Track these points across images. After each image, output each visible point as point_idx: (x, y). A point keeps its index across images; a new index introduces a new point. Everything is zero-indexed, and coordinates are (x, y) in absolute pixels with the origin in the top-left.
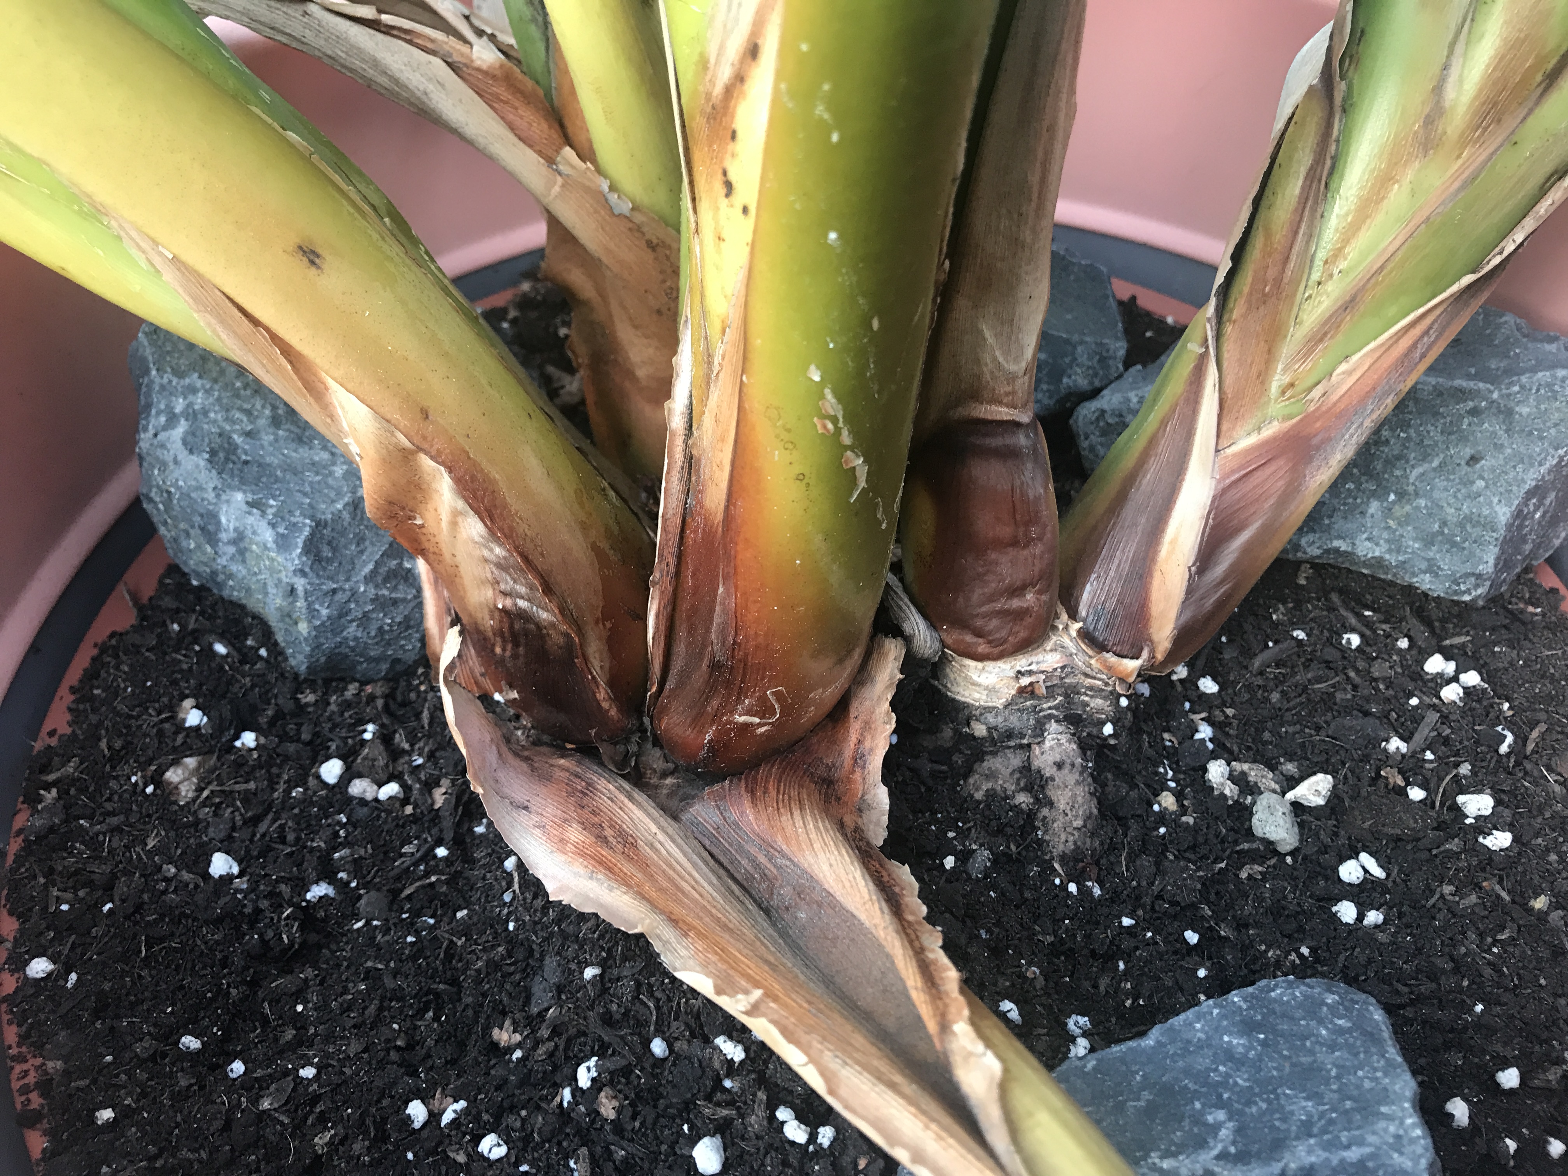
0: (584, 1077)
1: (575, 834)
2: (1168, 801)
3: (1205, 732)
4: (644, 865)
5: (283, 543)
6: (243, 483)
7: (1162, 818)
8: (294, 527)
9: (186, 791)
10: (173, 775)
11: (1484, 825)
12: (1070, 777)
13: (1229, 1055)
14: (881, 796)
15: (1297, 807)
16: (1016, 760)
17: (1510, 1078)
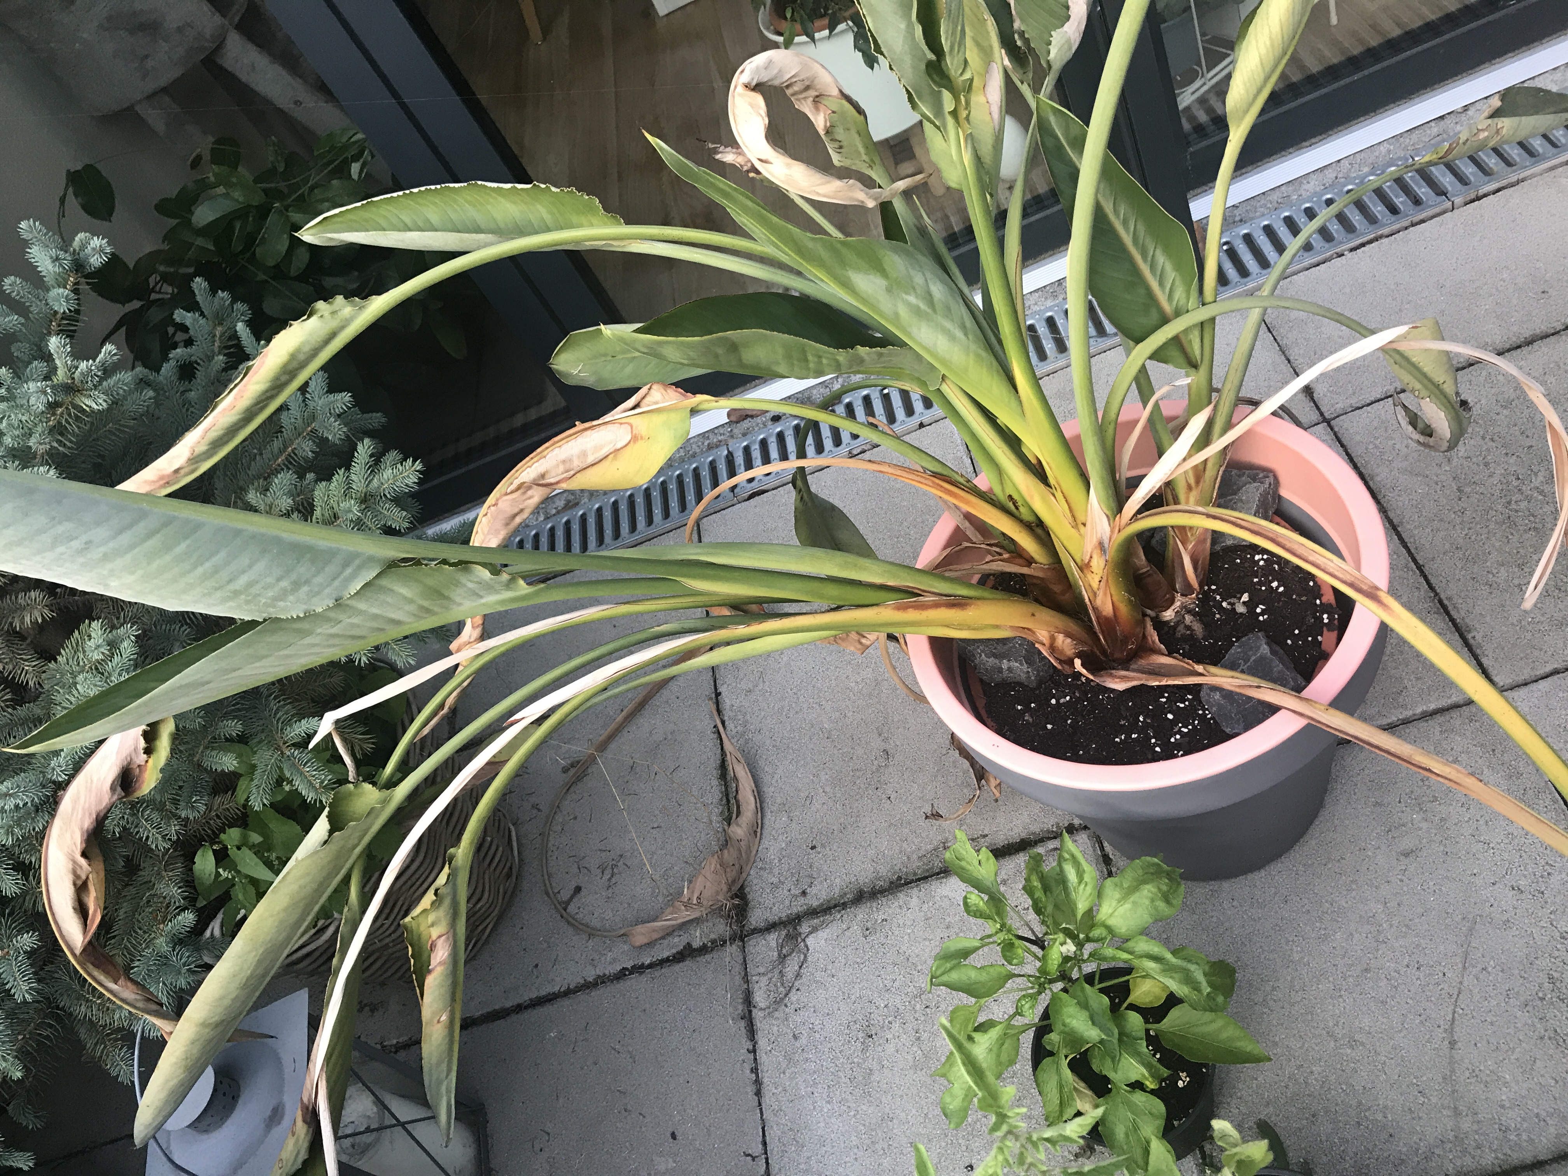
2: (1218, 616)
4: (1130, 677)
7: (1217, 620)
8: (1020, 661)
9: (1031, 719)
10: (1026, 718)
11: (1278, 587)
12: (1195, 623)
15: (1244, 603)
16: (1183, 626)
17: (1297, 632)
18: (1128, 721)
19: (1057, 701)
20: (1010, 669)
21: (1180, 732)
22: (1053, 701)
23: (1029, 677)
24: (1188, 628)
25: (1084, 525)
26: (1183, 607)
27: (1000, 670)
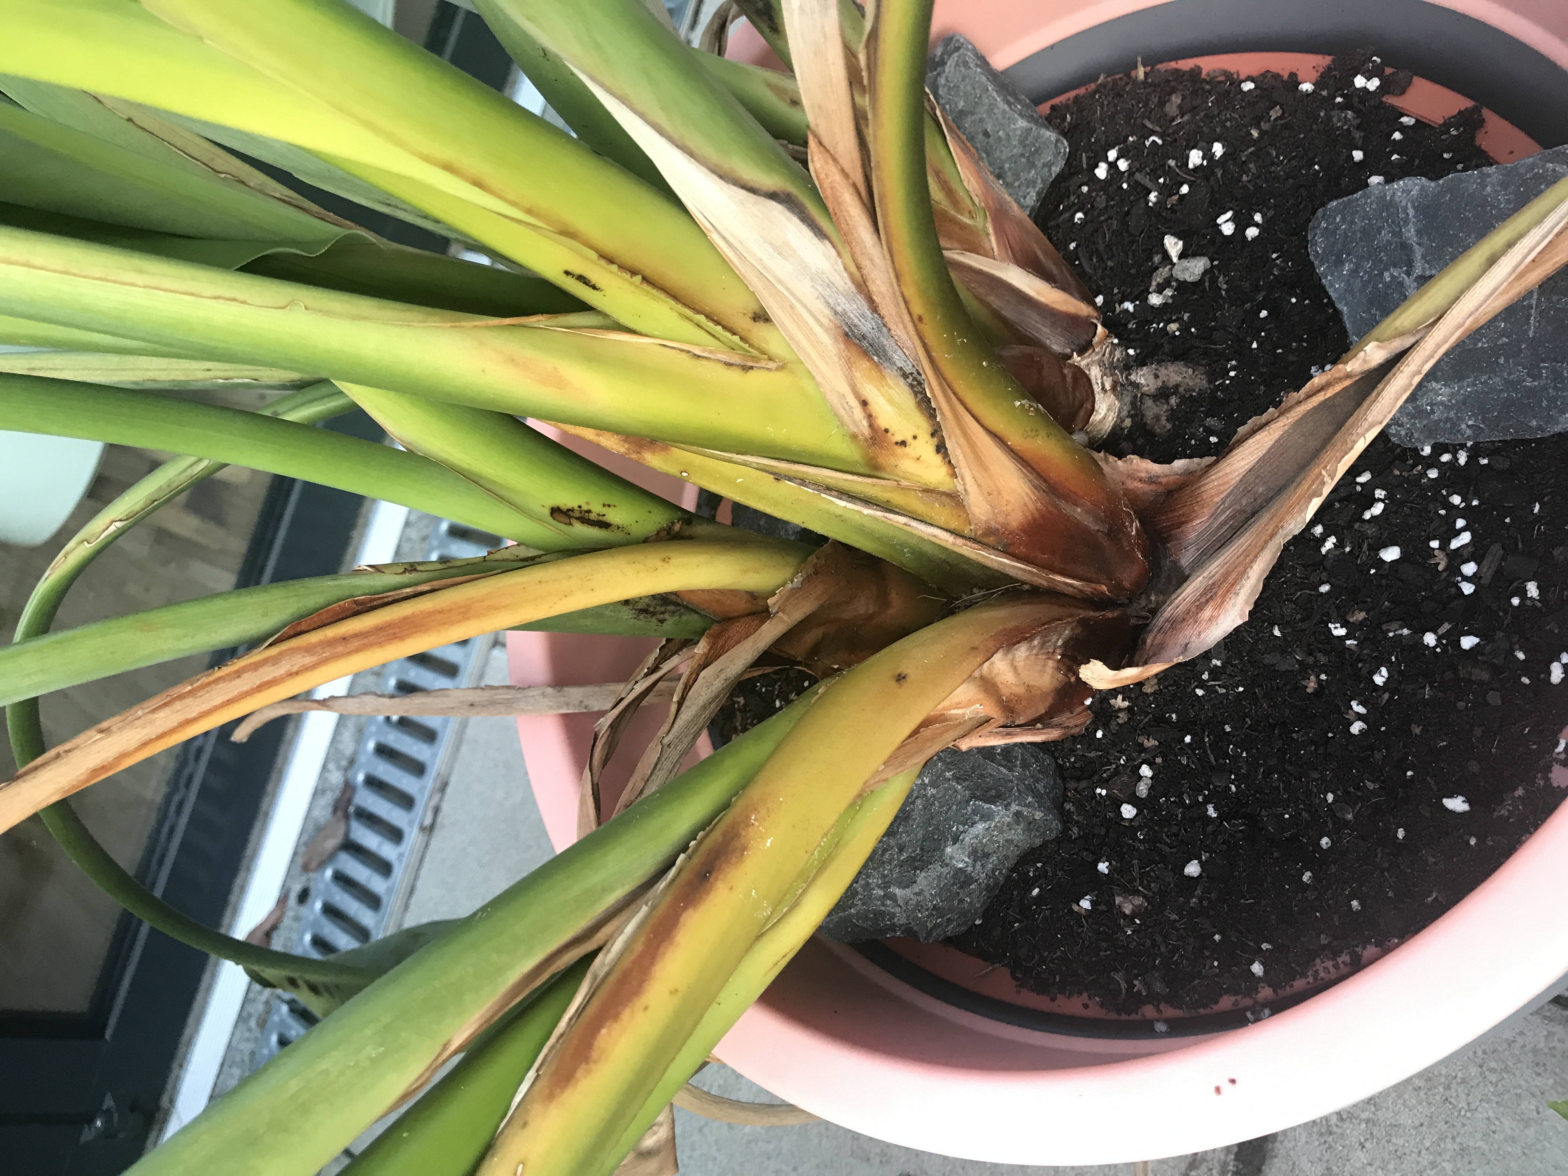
0: (1339, 631)
1: (1207, 613)
2: (1173, 327)
3: (1129, 306)
4: (1227, 574)
5: (986, 817)
6: (939, 848)
7: (1184, 329)
8: (975, 812)
9: (1138, 901)
10: (1127, 909)
11: (1208, 154)
12: (1163, 372)
13: (1354, 272)
14: (1179, 464)
15: (1181, 256)
16: (1149, 403)
17: (1358, 155)
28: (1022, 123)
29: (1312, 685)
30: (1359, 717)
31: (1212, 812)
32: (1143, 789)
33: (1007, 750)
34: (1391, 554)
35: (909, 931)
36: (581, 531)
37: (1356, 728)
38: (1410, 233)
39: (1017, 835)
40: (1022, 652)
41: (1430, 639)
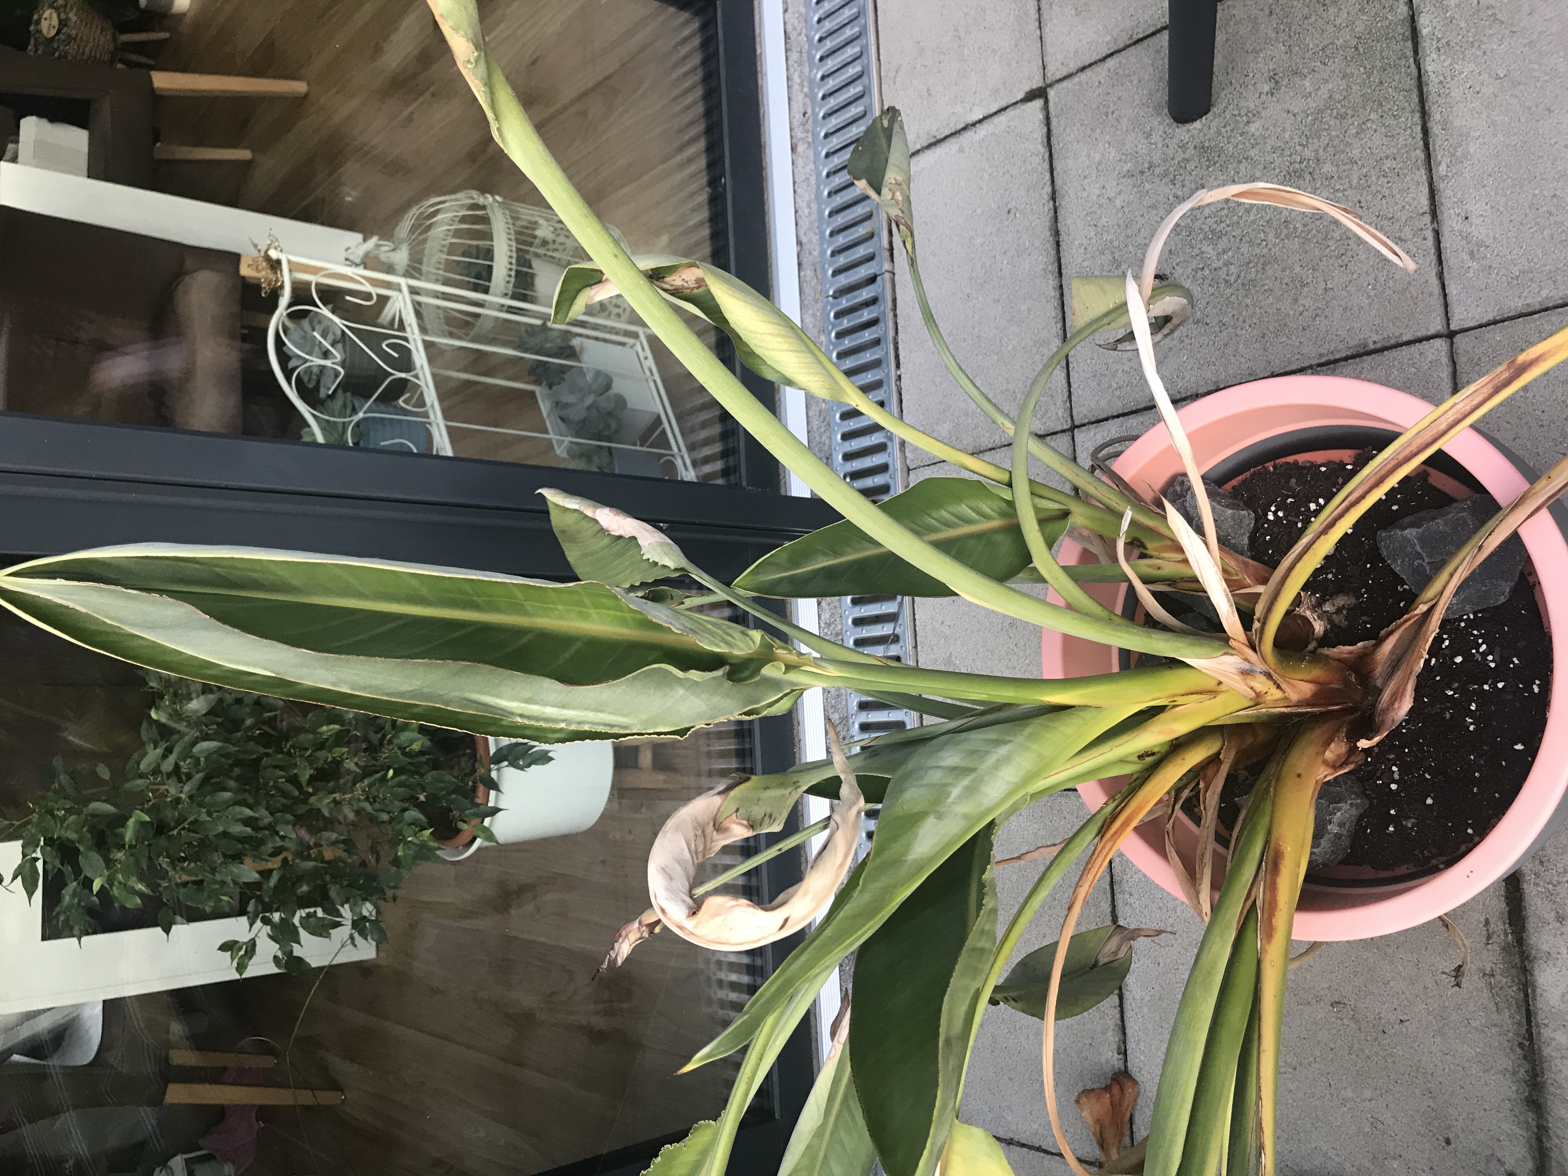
0: (1451, 693)
1: (1396, 705)
2: (1330, 576)
4: (1398, 688)
5: (1339, 809)
6: (1324, 827)
7: (1335, 576)
8: (1334, 809)
9: (1413, 820)
10: (1410, 825)
11: (1318, 504)
12: (1336, 602)
13: (1403, 561)
14: (1360, 644)
16: (1335, 616)
18: (1448, 709)
19: (1395, 782)
20: (1341, 825)
21: (1484, 654)
22: (1394, 787)
23: (1357, 805)
24: (1339, 611)
25: (1220, 683)
26: (1313, 609)
27: (1338, 836)
28: (1230, 512)
29: (1448, 716)
30: (1471, 723)
31: (1428, 776)
32: (1396, 776)
33: (1335, 779)
34: (1459, 659)
35: (1325, 865)
36: (1149, 760)
37: (1472, 728)
38: (1418, 548)
39: (1354, 811)
40: (1333, 745)
41: (1486, 687)
